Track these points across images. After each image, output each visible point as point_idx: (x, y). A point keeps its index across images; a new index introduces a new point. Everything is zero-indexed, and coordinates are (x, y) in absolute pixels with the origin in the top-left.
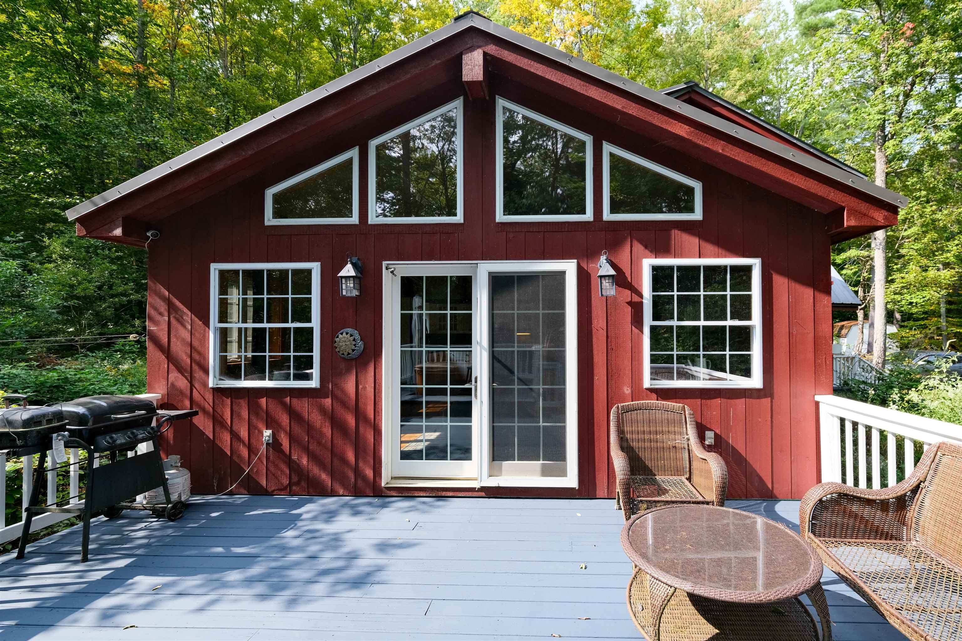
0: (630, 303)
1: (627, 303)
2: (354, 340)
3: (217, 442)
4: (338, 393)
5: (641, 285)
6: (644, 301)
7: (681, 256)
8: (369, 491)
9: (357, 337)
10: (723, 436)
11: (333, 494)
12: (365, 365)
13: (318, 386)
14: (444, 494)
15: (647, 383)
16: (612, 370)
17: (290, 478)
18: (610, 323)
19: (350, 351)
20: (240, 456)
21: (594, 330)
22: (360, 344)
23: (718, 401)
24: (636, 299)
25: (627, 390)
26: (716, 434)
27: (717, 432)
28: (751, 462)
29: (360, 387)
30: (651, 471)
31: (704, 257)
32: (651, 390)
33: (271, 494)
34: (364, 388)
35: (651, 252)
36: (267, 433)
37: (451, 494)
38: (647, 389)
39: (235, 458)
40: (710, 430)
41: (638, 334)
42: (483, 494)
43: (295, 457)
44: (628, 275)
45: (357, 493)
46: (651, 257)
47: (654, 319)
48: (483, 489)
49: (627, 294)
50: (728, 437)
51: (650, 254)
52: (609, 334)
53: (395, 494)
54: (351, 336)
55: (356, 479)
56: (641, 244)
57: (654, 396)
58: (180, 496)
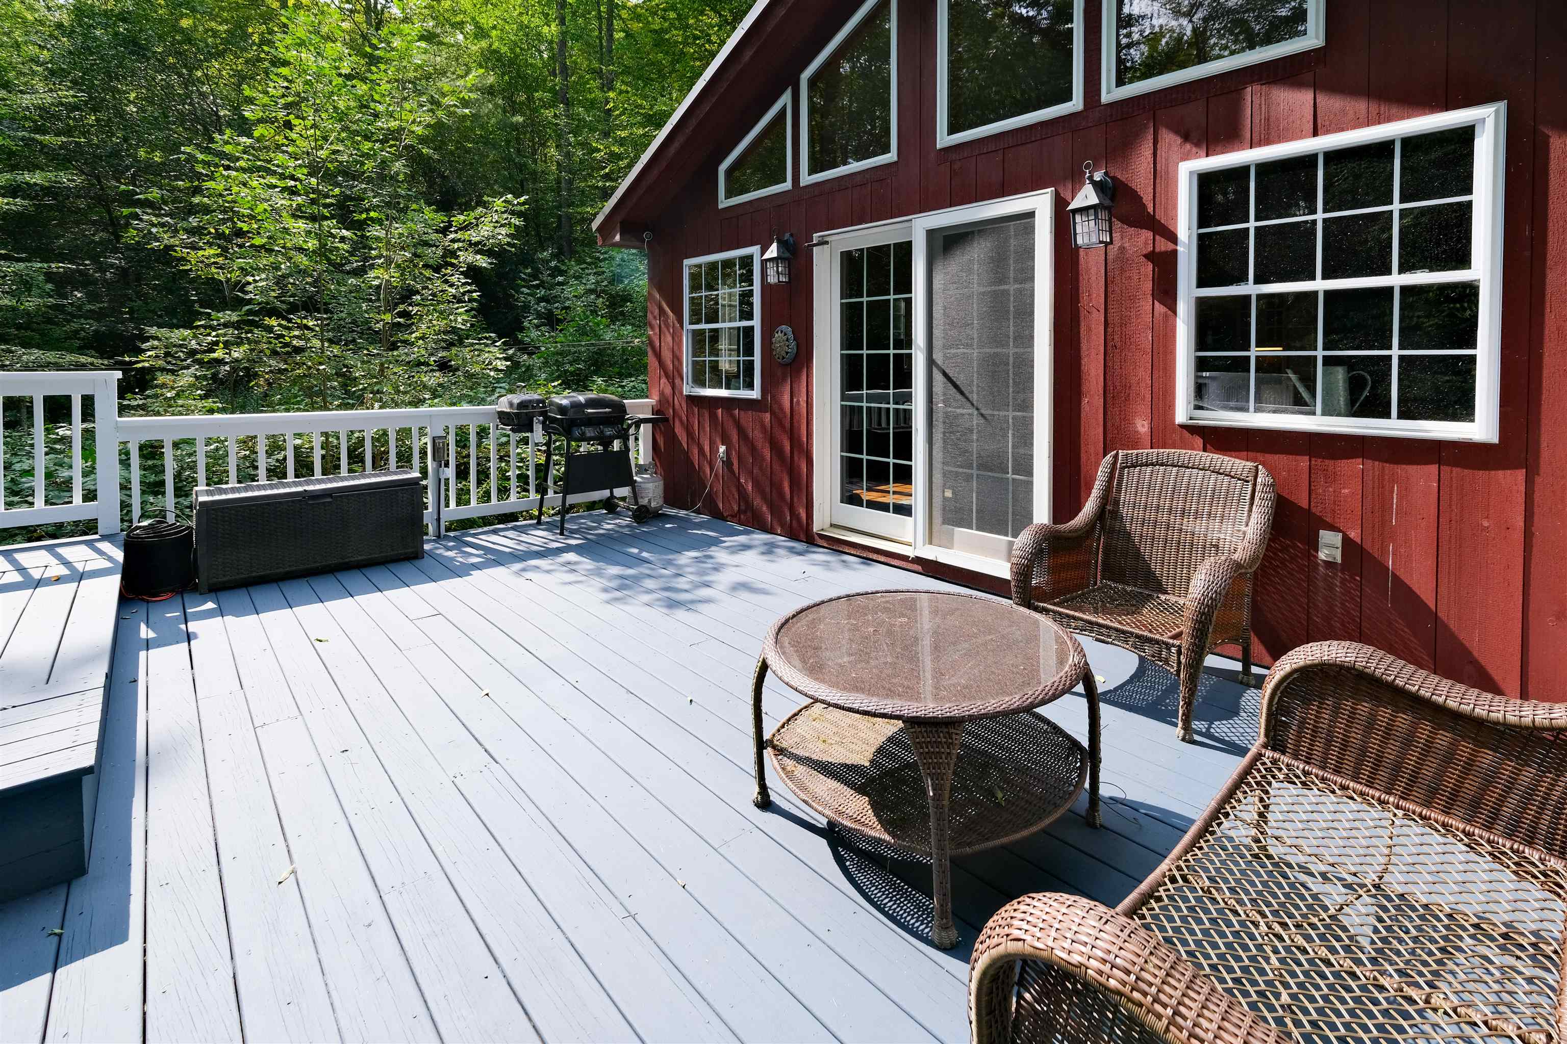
0: (1151, 256)
1: (1145, 256)
2: (787, 340)
3: (690, 454)
4: (775, 407)
5: (1174, 218)
6: (1179, 248)
7: (1266, 141)
8: (802, 537)
9: (791, 336)
10: (1367, 546)
11: (771, 531)
12: (798, 372)
13: (760, 398)
14: (871, 556)
15: (1181, 415)
16: (1115, 387)
17: (739, 505)
18: (1111, 297)
19: (784, 355)
20: (704, 472)
21: (1083, 313)
22: (793, 344)
23: (1357, 465)
24: (1163, 245)
25: (1142, 426)
26: (1346, 541)
27: (1353, 534)
28: (1453, 625)
29: (795, 400)
30: (1159, 583)
31: (1328, 132)
32: (1192, 429)
33: (724, 519)
34: (798, 402)
35: (1198, 145)
36: (722, 449)
37: (882, 559)
38: (1182, 426)
39: (701, 474)
40: (1333, 528)
41: (1166, 316)
42: (919, 568)
43: (742, 481)
44: (1147, 199)
45: (793, 536)
46: (1197, 156)
47: (1201, 284)
48: (918, 560)
49: (1142, 240)
50: (1384, 551)
51: (1194, 150)
52: (1110, 320)
53: (825, 545)
54: (785, 334)
55: (791, 520)
56: (1177, 132)
57: (1199, 441)
58: (650, 501)
